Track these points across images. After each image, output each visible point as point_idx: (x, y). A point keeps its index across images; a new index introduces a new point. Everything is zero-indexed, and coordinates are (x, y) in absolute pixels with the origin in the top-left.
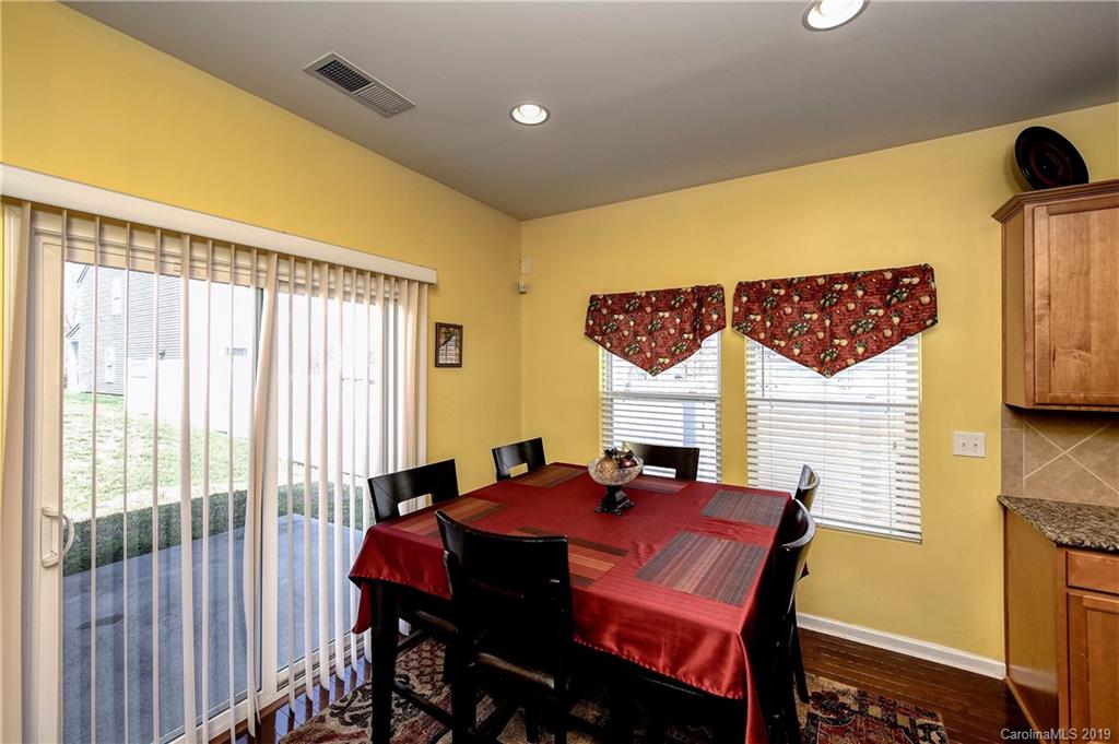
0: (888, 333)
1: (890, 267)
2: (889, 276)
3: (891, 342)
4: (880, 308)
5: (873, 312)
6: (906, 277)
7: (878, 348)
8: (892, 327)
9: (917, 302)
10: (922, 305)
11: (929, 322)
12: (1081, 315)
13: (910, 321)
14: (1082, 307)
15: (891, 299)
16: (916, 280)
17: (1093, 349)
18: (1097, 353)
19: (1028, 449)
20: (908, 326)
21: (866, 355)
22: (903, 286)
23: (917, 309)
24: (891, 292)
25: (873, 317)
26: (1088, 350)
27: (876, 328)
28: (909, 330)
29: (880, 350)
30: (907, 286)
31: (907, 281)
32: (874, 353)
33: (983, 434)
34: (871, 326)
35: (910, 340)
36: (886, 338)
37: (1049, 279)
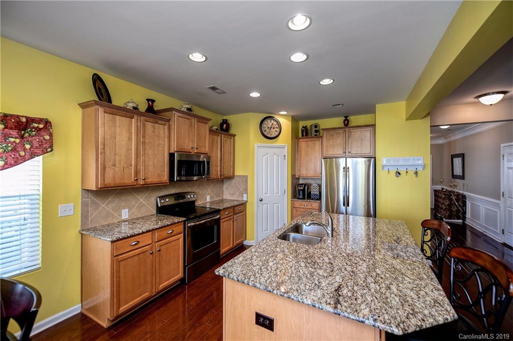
0: (22, 153)
1: (25, 115)
2: (24, 120)
3: (24, 159)
4: (18, 138)
5: (12, 140)
6: (35, 123)
7: (15, 162)
8: (25, 150)
9: (42, 138)
10: (45, 140)
11: (49, 150)
12: (114, 154)
13: (37, 148)
14: (114, 150)
15: (24, 134)
16: (41, 126)
17: (117, 166)
18: (118, 168)
19: (91, 207)
20: (36, 151)
21: (6, 166)
22: (33, 127)
23: (42, 142)
24: (25, 129)
25: (12, 143)
26: (115, 166)
27: (14, 150)
28: (36, 153)
29: (17, 163)
30: (36, 128)
31: (36, 125)
32: (12, 166)
33: (73, 204)
34: (10, 148)
35: (37, 158)
36: (21, 156)
37: (104, 138)
